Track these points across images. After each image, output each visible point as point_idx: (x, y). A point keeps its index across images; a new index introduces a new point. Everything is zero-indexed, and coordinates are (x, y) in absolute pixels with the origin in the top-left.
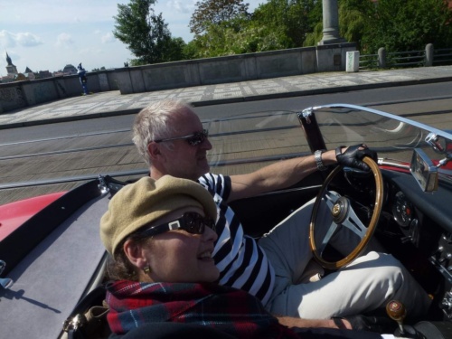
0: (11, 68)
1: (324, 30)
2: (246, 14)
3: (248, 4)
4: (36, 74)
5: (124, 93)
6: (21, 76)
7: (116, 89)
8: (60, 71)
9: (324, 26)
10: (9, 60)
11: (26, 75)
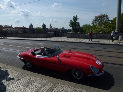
0: (51, 27)
1: (116, 30)
2: (109, 20)
3: (109, 18)
4: (55, 29)
5: (67, 38)
6: (52, 29)
7: (66, 36)
8: (61, 29)
9: (116, 28)
10: (51, 25)
11: (53, 29)
